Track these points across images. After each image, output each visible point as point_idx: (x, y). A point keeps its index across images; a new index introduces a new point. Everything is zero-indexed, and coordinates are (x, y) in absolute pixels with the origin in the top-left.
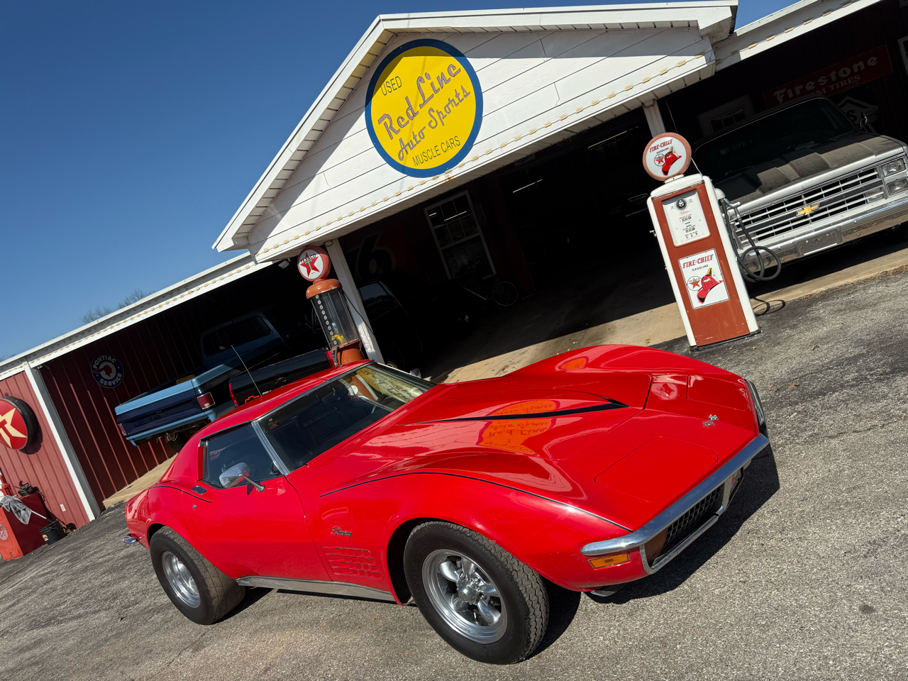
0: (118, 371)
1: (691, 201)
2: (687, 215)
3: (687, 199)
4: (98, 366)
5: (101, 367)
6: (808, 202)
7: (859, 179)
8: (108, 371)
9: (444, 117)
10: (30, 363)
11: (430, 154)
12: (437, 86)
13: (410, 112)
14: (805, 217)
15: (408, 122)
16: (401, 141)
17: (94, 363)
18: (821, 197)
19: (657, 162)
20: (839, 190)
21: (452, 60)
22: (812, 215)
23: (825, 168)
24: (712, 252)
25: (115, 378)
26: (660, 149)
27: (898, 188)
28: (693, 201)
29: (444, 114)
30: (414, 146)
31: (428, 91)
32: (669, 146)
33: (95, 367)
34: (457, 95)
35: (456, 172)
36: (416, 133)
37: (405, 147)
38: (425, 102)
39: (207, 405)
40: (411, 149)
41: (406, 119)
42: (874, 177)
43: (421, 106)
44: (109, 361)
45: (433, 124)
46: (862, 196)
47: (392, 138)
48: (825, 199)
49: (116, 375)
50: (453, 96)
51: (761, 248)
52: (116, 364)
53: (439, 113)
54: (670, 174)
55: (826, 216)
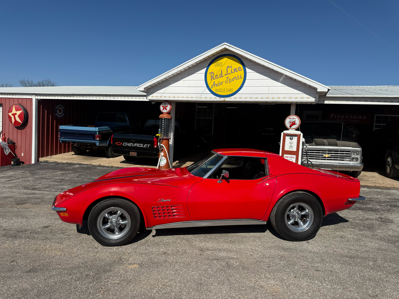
0: (63, 113)
1: (295, 138)
2: (291, 142)
3: (294, 137)
4: (58, 108)
5: (58, 109)
6: (328, 153)
7: (345, 153)
8: (60, 111)
9: (231, 81)
10: (36, 96)
11: (222, 90)
12: (233, 71)
13: (221, 75)
14: (325, 157)
15: (219, 78)
16: (214, 82)
17: (56, 106)
18: (332, 153)
19: (289, 123)
20: (338, 153)
21: (241, 66)
22: (327, 158)
23: (337, 145)
24: (295, 156)
25: (61, 115)
26: (292, 119)
27: (354, 160)
28: (295, 139)
29: (232, 80)
30: (218, 86)
31: (229, 71)
32: (295, 120)
33: (56, 108)
34: (238, 77)
35: (228, 99)
36: (220, 82)
37: (214, 85)
38: (227, 74)
39: (98, 139)
40: (216, 86)
41: (219, 76)
42: (349, 154)
43: (225, 75)
44: (62, 108)
45: (227, 82)
46: (344, 158)
47: (211, 80)
48: (333, 154)
49: (62, 114)
50: (236, 76)
51: (310, 161)
52: (64, 110)
53: (230, 79)
54: (291, 128)
55: (331, 160)
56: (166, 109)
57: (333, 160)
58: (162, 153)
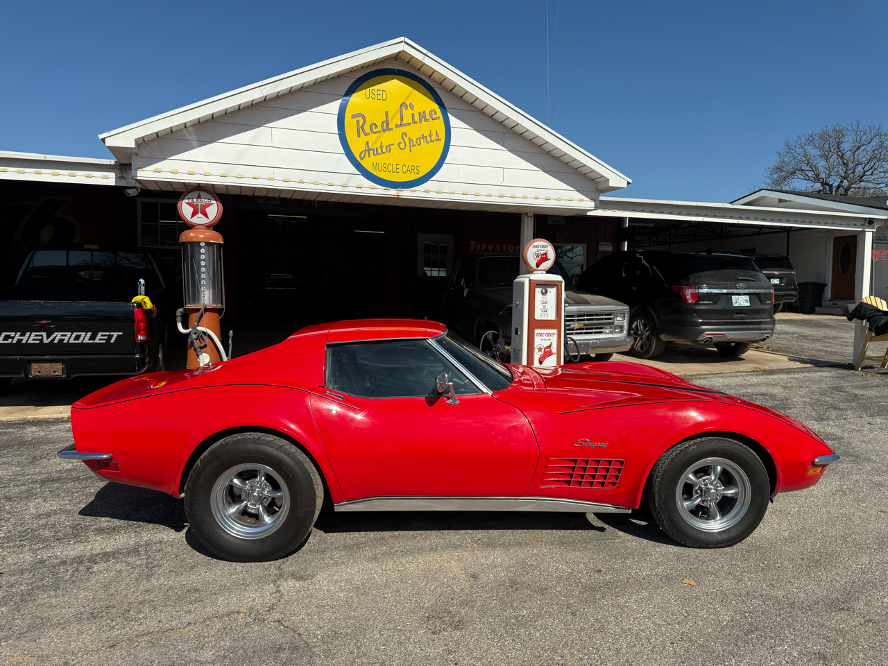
1: (550, 291)
2: (545, 300)
3: (549, 289)
6: (578, 320)
7: (604, 317)
9: (413, 146)
11: (390, 168)
12: (417, 119)
13: (385, 124)
15: (379, 132)
16: (367, 143)
18: (584, 320)
19: (535, 257)
20: (593, 319)
21: (436, 107)
22: (577, 330)
23: (586, 303)
24: (555, 331)
26: (540, 248)
27: (617, 330)
28: (552, 292)
29: (415, 143)
30: (378, 154)
31: (407, 119)
32: (546, 249)
34: (431, 136)
35: (406, 193)
36: (384, 145)
37: (369, 150)
38: (401, 125)
40: (374, 155)
41: (379, 128)
42: (610, 319)
43: (397, 126)
45: (402, 146)
46: (601, 328)
47: (359, 136)
48: (586, 322)
50: (427, 134)
51: (572, 339)
53: (410, 140)
54: (540, 268)
55: (591, 333)
56: (206, 215)
57: (595, 333)
58: (204, 355)
